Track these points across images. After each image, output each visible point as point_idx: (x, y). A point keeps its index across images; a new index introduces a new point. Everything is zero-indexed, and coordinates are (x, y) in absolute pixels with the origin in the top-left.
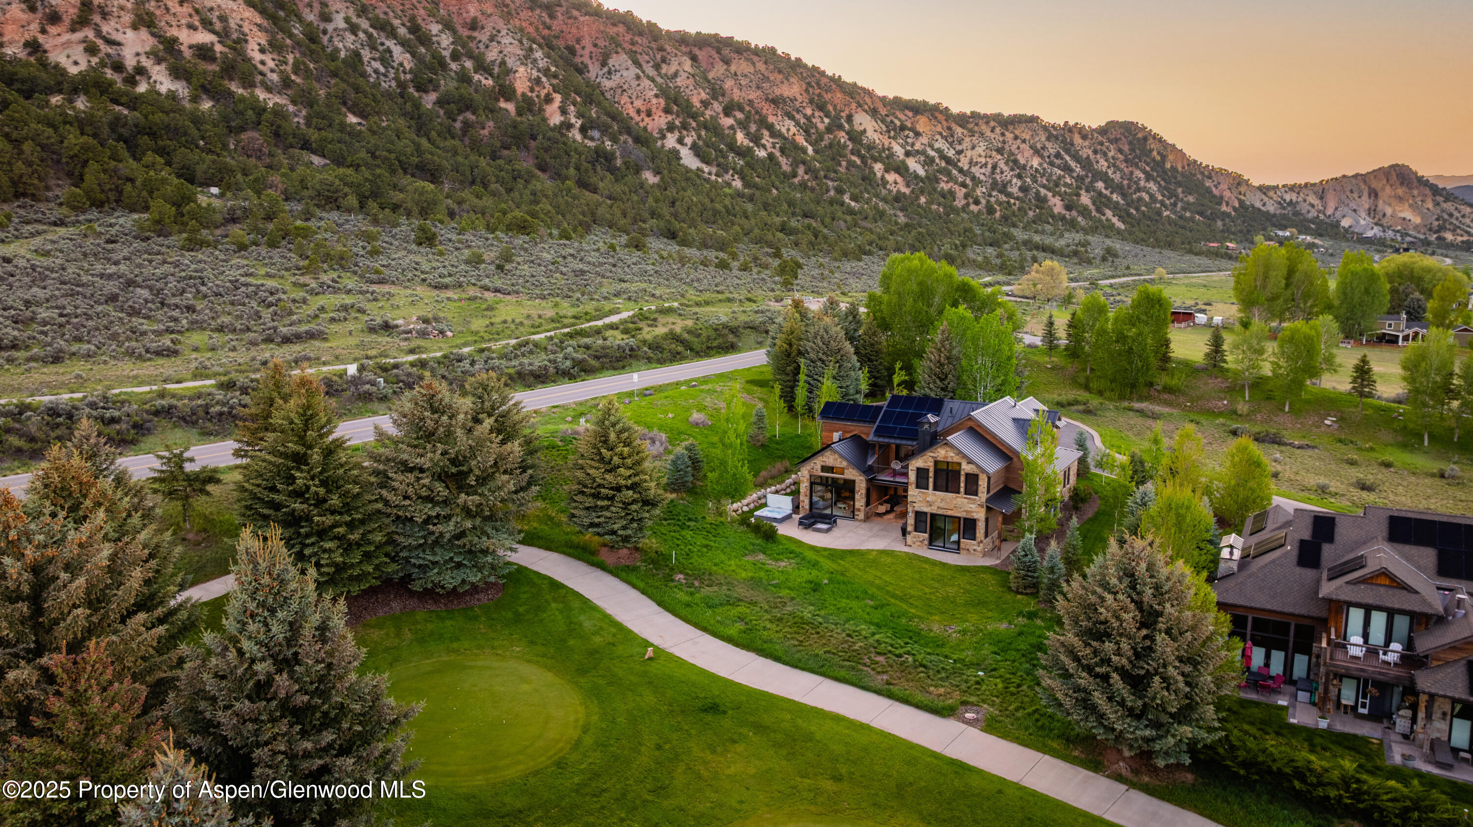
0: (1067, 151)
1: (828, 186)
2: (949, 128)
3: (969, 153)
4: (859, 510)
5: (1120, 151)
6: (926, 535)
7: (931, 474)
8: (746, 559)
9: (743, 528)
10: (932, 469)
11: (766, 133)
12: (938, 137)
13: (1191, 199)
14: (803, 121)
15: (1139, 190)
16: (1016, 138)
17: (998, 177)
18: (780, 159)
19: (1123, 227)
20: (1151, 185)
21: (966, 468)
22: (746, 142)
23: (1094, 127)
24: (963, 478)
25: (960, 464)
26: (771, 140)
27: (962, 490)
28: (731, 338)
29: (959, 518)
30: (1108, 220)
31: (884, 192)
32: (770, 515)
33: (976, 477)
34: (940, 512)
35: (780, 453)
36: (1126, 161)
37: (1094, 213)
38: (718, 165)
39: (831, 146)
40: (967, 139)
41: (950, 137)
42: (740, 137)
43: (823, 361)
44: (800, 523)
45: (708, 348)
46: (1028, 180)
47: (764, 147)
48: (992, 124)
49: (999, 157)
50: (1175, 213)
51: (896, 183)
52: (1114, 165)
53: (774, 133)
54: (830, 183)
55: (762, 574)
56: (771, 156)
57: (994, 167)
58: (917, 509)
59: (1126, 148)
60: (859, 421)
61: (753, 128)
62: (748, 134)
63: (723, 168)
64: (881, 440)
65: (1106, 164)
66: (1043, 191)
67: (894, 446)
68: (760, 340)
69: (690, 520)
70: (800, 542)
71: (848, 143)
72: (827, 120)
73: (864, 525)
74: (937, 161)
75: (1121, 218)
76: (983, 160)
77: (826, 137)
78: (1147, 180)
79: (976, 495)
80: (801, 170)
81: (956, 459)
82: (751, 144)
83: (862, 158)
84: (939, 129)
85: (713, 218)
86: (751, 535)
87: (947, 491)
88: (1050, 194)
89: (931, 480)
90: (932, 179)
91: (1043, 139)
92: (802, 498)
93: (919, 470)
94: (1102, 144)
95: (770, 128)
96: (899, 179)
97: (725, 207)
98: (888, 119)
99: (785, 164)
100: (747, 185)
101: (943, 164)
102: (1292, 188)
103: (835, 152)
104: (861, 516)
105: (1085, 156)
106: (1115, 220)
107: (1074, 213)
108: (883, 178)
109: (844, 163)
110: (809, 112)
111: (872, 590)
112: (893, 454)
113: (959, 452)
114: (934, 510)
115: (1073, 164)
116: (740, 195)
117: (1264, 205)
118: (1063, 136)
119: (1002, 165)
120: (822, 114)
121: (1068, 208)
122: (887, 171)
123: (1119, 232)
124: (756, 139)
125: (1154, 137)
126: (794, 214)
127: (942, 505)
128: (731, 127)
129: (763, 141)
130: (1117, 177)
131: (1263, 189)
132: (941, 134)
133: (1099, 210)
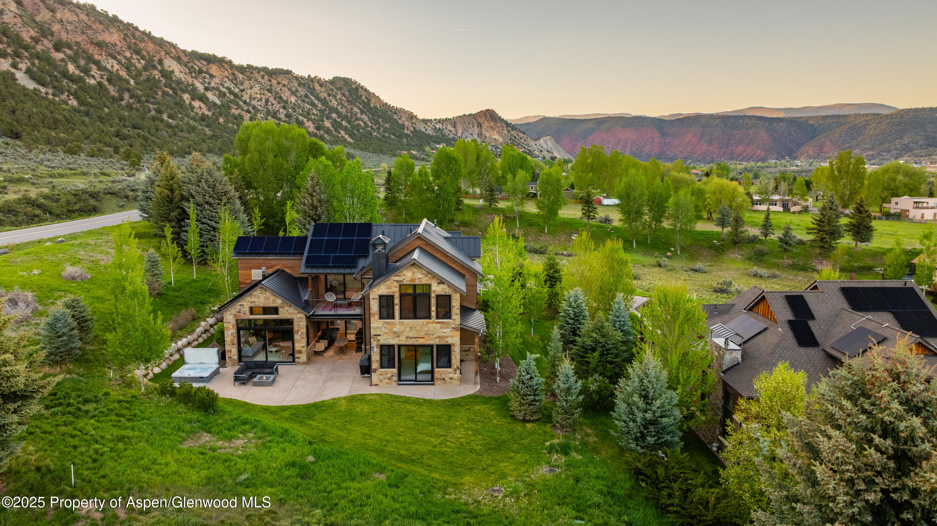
0: (312, 94)
1: (149, 108)
2: (233, 74)
3: (249, 91)
4: (300, 352)
5: (344, 95)
6: (395, 371)
7: (397, 301)
8: (185, 446)
9: (166, 400)
10: (397, 296)
11: (94, 67)
12: (226, 79)
13: (387, 125)
14: (123, 61)
15: (357, 119)
16: (279, 83)
17: (270, 108)
18: (108, 87)
19: (352, 141)
20: (364, 116)
21: (437, 289)
22: (77, 72)
23: (327, 79)
24: (433, 301)
25: (429, 286)
26: (99, 73)
27: (433, 314)
28: (92, 202)
29: (432, 346)
30: (342, 137)
31: (192, 114)
32: (193, 374)
33: (448, 298)
34: (410, 342)
35: (181, 300)
36: (348, 101)
37: (334, 132)
38: (54, 88)
39: (148, 80)
40: (247, 82)
41: (234, 79)
42: (71, 68)
43: (210, 204)
44: (236, 379)
45: (69, 211)
46: (290, 110)
47: (93, 77)
48: (262, 73)
49: (269, 94)
50: (380, 133)
51: (200, 108)
52: (341, 104)
53: (101, 68)
54: (151, 106)
55: (220, 468)
56: (100, 84)
57: (267, 101)
58: (382, 342)
59: (347, 93)
60: (282, 254)
61: (82, 62)
62: (78, 67)
63: (58, 90)
64: (315, 271)
65: (336, 103)
66: (301, 118)
67: (322, 277)
68: (121, 204)
69: (86, 401)
70: (246, 404)
71: (162, 79)
72: (143, 62)
73: (308, 368)
74: (228, 95)
75: (350, 136)
76: (259, 97)
77: (144, 73)
78: (362, 114)
79: (450, 318)
80: (126, 96)
81: (425, 280)
82: (82, 74)
83: (173, 89)
84: (226, 74)
85: (56, 124)
86: (181, 408)
87: (415, 317)
88: (305, 120)
89: (397, 308)
90: (226, 107)
91: (296, 85)
92: (227, 348)
93: (381, 297)
94: (332, 90)
95: (97, 63)
96: (203, 106)
97: (65, 117)
98: (190, 65)
99: (113, 91)
100: (81, 103)
101: (232, 97)
102: (440, 121)
103: (152, 84)
104: (303, 358)
105: (323, 97)
106: (347, 137)
107: (322, 132)
108: (190, 104)
109: (160, 93)
110: (128, 54)
111: (377, 459)
112: (322, 288)
113: (429, 272)
114: (402, 340)
115: (316, 102)
116: (75, 110)
117: (426, 130)
118: (308, 84)
119: (272, 99)
120: (139, 57)
121: (318, 128)
122: (193, 99)
123: (350, 144)
124: (86, 71)
125: (362, 88)
126: (124, 126)
127: (411, 334)
128: (62, 60)
129: (92, 73)
130: (343, 111)
131: (425, 121)
132: (228, 77)
133: (336, 130)
